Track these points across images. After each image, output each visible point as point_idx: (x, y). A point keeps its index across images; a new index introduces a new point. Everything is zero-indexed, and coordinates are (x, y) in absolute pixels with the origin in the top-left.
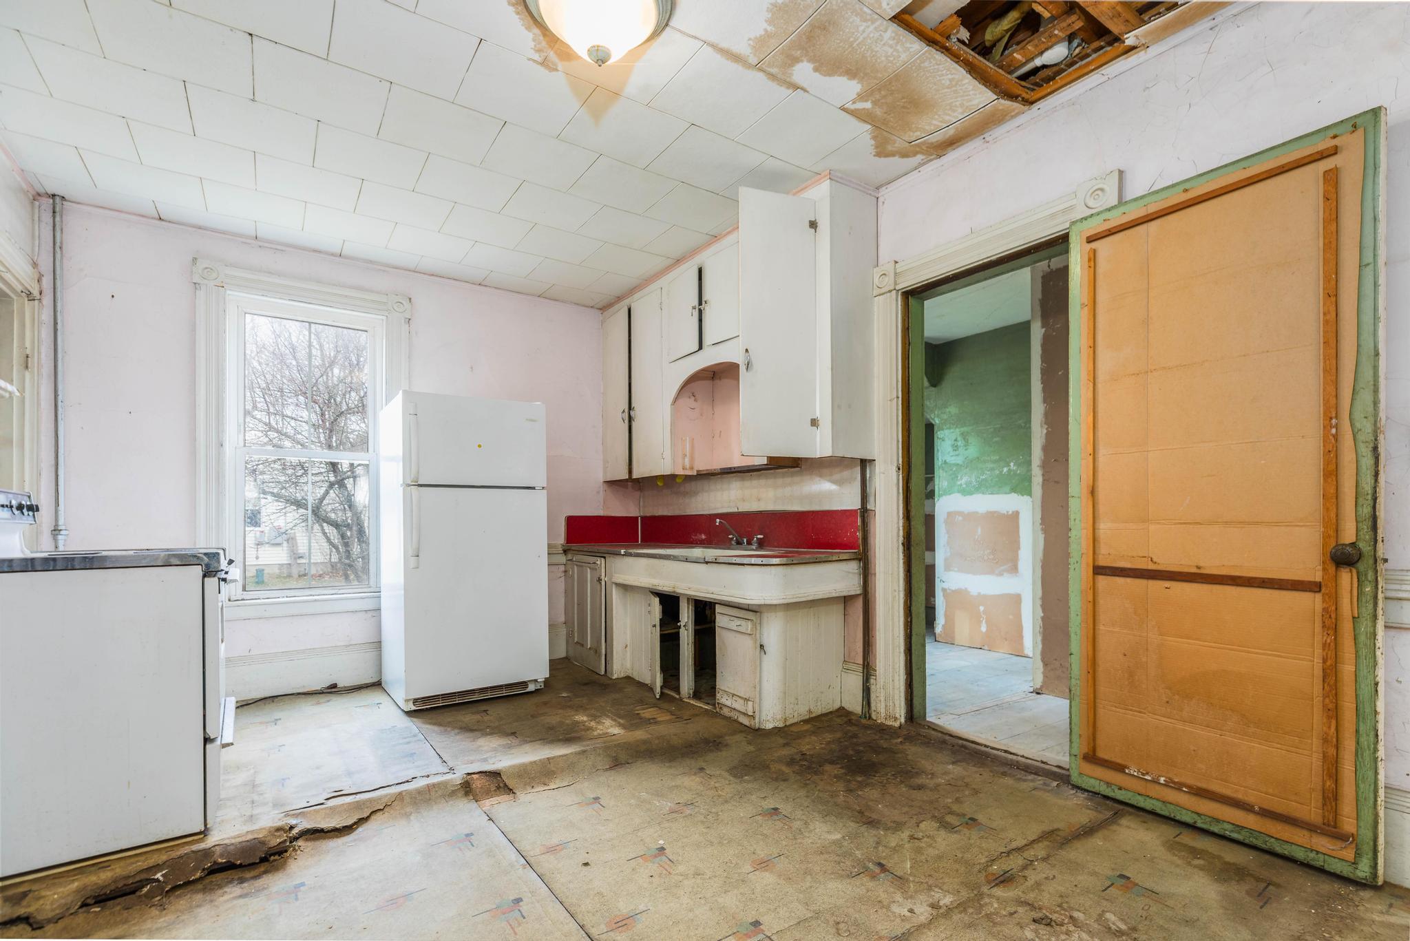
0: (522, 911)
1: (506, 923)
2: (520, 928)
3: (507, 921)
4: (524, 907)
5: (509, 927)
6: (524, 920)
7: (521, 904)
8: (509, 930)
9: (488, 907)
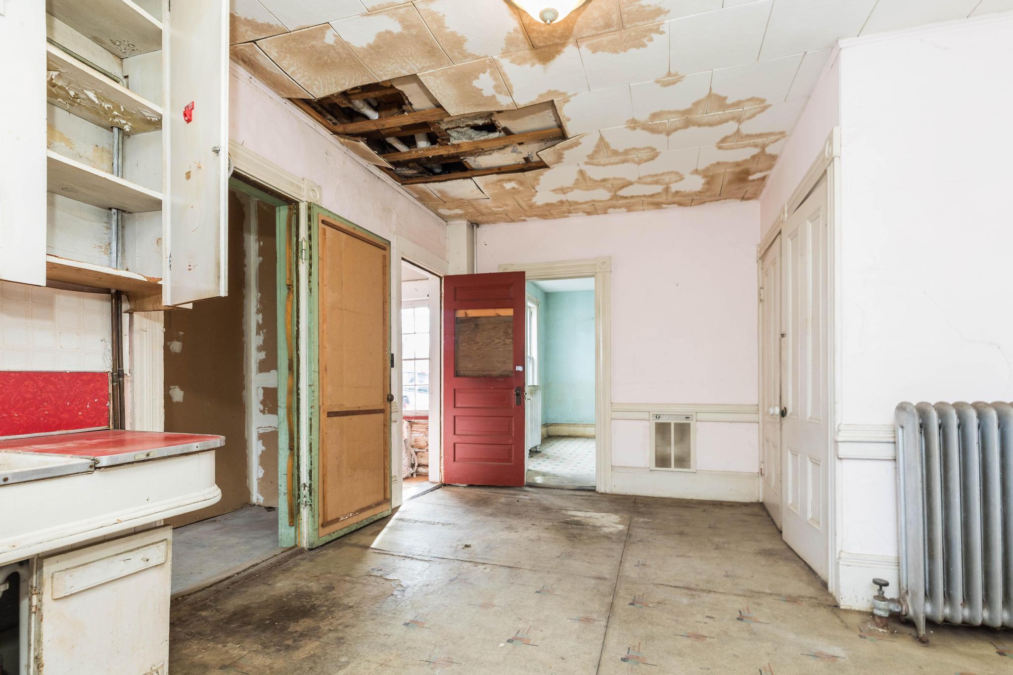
0: (627, 652)
1: (640, 651)
2: (635, 644)
3: (639, 652)
4: (624, 654)
5: (641, 648)
6: (630, 647)
7: (624, 657)
8: (642, 646)
9: (643, 666)
